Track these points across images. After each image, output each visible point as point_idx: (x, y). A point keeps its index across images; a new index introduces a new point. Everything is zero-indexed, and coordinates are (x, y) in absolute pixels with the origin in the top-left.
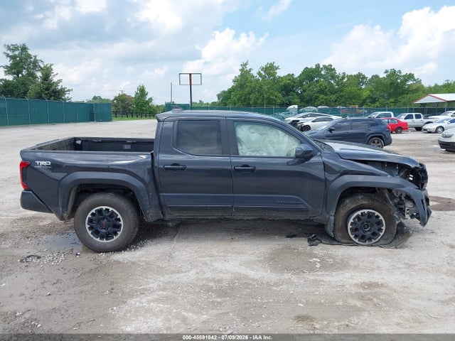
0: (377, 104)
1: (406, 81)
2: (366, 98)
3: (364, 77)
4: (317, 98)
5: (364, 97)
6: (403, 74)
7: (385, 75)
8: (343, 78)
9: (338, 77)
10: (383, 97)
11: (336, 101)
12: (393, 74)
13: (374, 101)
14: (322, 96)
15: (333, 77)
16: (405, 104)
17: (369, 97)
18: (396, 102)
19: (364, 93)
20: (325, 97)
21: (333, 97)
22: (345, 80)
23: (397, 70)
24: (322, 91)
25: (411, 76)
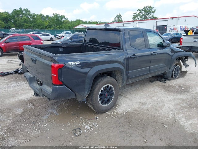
0: (52, 28)
1: (62, 18)
2: (47, 26)
3: (43, 16)
4: (23, 25)
5: (46, 25)
6: (60, 15)
7: (53, 16)
8: (34, 16)
9: (32, 15)
10: (54, 25)
11: (33, 27)
12: (56, 15)
13: (50, 27)
14: (26, 24)
15: (30, 15)
16: (63, 28)
17: (49, 25)
18: (59, 28)
19: (46, 24)
20: (28, 25)
21: (32, 25)
22: (36, 17)
23: (58, 14)
24: (25, 22)
25: (63, 17)
